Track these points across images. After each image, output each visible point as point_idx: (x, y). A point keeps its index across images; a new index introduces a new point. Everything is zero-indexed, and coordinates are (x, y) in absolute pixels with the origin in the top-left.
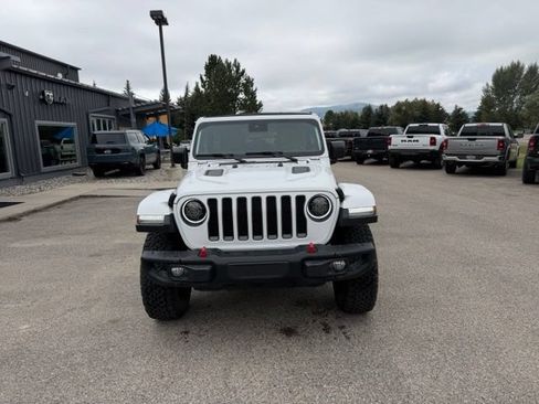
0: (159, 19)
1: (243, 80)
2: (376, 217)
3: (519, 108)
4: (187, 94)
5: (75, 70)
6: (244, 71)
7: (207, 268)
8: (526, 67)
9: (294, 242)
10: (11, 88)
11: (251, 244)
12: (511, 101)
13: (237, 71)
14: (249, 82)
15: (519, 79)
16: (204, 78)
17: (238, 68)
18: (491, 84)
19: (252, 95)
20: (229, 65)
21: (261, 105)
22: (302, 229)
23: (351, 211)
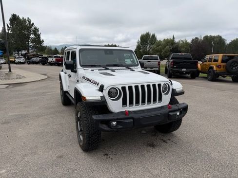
1: (33, 28)
2: (184, 92)
3: (149, 50)
6: (33, 24)
7: (132, 120)
8: (151, 34)
9: (157, 105)
12: (147, 47)
14: (36, 30)
15: (149, 39)
16: (9, 26)
17: (30, 22)
18: (140, 40)
19: (38, 36)
20: (25, 20)
22: (160, 99)
23: (177, 90)
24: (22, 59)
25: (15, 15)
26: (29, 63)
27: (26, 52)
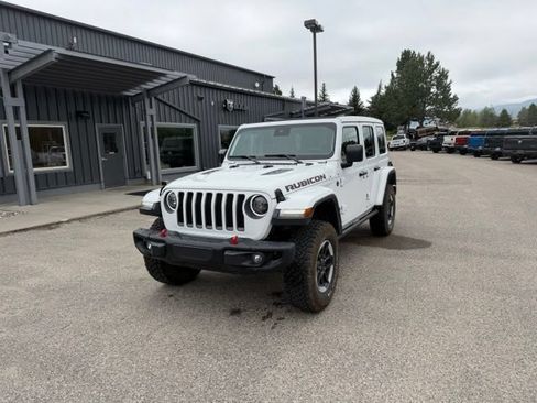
0: (314, 27)
1: (436, 74)
4: (379, 91)
5: (271, 78)
6: (438, 64)
9: (235, 233)
10: (201, 99)
11: (204, 232)
13: (430, 65)
14: (444, 75)
16: (395, 75)
17: (431, 60)
19: (445, 89)
20: (421, 59)
21: (456, 99)
22: (241, 224)
24: (401, 140)
25: (409, 52)
26: (413, 148)
27: (418, 124)
